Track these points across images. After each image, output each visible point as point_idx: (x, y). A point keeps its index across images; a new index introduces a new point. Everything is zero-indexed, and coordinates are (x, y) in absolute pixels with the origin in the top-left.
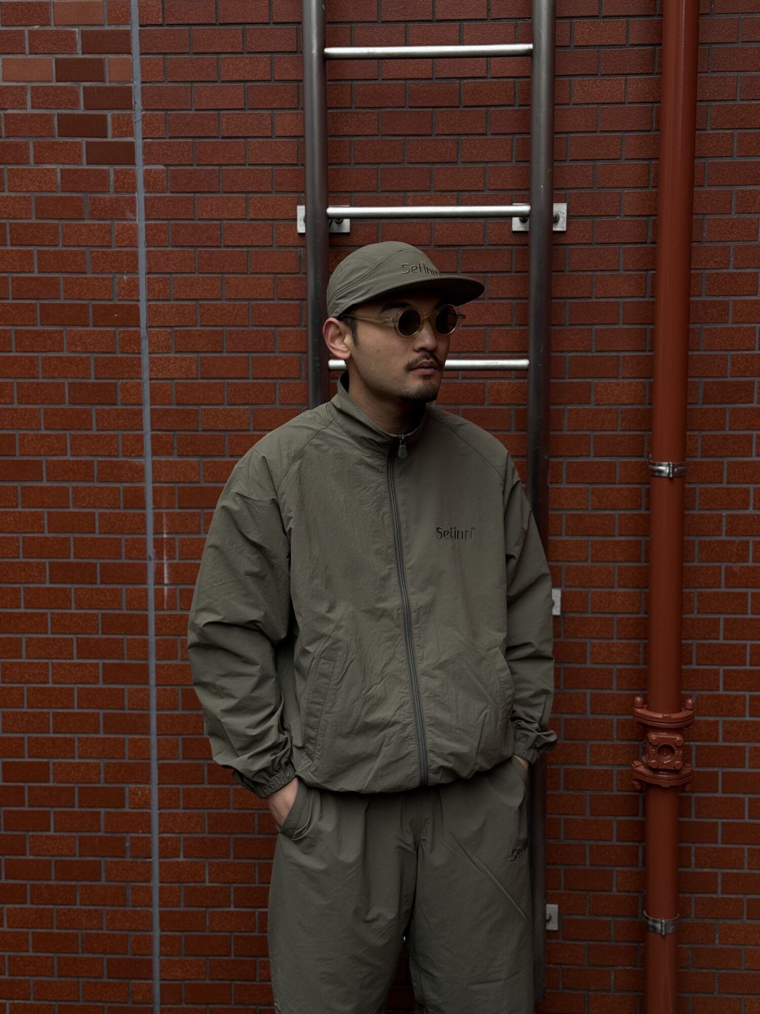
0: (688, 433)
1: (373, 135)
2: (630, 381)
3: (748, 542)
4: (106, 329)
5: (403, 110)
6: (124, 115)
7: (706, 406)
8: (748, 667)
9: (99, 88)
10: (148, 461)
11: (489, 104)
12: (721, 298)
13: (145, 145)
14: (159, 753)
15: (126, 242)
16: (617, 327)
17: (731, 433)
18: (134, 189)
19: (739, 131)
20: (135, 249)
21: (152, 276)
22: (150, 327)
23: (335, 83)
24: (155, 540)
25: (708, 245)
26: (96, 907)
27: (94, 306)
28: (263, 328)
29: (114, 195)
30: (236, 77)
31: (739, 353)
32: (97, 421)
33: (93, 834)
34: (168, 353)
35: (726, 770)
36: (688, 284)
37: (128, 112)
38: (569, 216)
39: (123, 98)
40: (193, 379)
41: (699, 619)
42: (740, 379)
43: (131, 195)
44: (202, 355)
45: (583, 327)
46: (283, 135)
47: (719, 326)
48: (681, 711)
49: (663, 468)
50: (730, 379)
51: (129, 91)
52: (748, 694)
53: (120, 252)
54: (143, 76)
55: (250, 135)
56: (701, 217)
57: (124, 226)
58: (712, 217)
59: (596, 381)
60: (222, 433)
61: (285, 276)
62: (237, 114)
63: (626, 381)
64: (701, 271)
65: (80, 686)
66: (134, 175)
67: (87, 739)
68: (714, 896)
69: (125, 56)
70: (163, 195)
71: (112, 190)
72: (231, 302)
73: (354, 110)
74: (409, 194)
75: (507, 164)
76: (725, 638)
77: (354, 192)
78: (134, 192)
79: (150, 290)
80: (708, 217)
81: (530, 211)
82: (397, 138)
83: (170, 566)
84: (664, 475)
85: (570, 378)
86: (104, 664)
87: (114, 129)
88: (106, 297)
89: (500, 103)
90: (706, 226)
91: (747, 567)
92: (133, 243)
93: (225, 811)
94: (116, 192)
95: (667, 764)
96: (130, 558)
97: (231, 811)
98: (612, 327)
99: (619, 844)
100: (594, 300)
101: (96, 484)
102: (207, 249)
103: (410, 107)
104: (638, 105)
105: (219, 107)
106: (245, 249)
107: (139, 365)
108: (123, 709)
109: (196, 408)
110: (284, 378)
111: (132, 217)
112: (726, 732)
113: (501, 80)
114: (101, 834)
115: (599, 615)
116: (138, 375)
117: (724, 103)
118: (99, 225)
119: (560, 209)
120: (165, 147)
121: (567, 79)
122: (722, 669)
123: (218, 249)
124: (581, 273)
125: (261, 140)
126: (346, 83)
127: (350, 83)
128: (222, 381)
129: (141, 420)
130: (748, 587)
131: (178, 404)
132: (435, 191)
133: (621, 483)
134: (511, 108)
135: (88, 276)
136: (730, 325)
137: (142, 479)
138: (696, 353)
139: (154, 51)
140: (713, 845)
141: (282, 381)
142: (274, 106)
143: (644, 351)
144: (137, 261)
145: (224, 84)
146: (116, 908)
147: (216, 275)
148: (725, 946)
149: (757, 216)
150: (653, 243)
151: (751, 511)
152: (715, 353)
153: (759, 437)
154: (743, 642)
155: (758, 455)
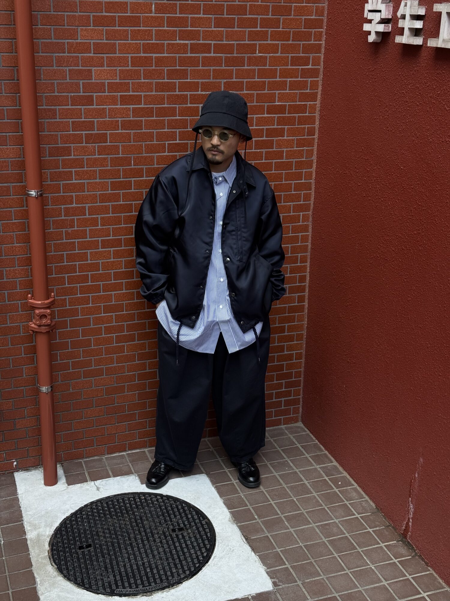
0: (43, 171)
2: (13, 147)
3: (74, 219)
7: (50, 158)
8: (78, 274)
12: (53, 107)
16: (4, 121)
17: (63, 170)
19: (53, 27)
25: (44, 81)
31: (63, 133)
35: (71, 318)
36: (36, 100)
41: (55, 255)
42: (64, 145)
47: (53, 120)
48: (49, 299)
49: (32, 193)
50: (60, 145)
52: (78, 285)
56: (39, 68)
58: (45, 68)
63: (11, 147)
64: (42, 94)
68: (69, 371)
76: (67, 262)
80: (43, 68)
84: (33, 196)
90: (42, 73)
91: (74, 230)
95: (44, 323)
99: (25, 356)
104: (4, 12)
112: (70, 302)
115: (8, 257)
117: (45, 13)
122: (66, 275)
130: (75, 239)
133: (13, 195)
136: (58, 120)
138: (43, 133)
140: (67, 351)
143: (19, 132)
148: (74, 391)
149: (66, 68)
150: (18, 80)
151: (74, 205)
152: (52, 133)
153: (75, 171)
154: (75, 263)
155: (75, 180)
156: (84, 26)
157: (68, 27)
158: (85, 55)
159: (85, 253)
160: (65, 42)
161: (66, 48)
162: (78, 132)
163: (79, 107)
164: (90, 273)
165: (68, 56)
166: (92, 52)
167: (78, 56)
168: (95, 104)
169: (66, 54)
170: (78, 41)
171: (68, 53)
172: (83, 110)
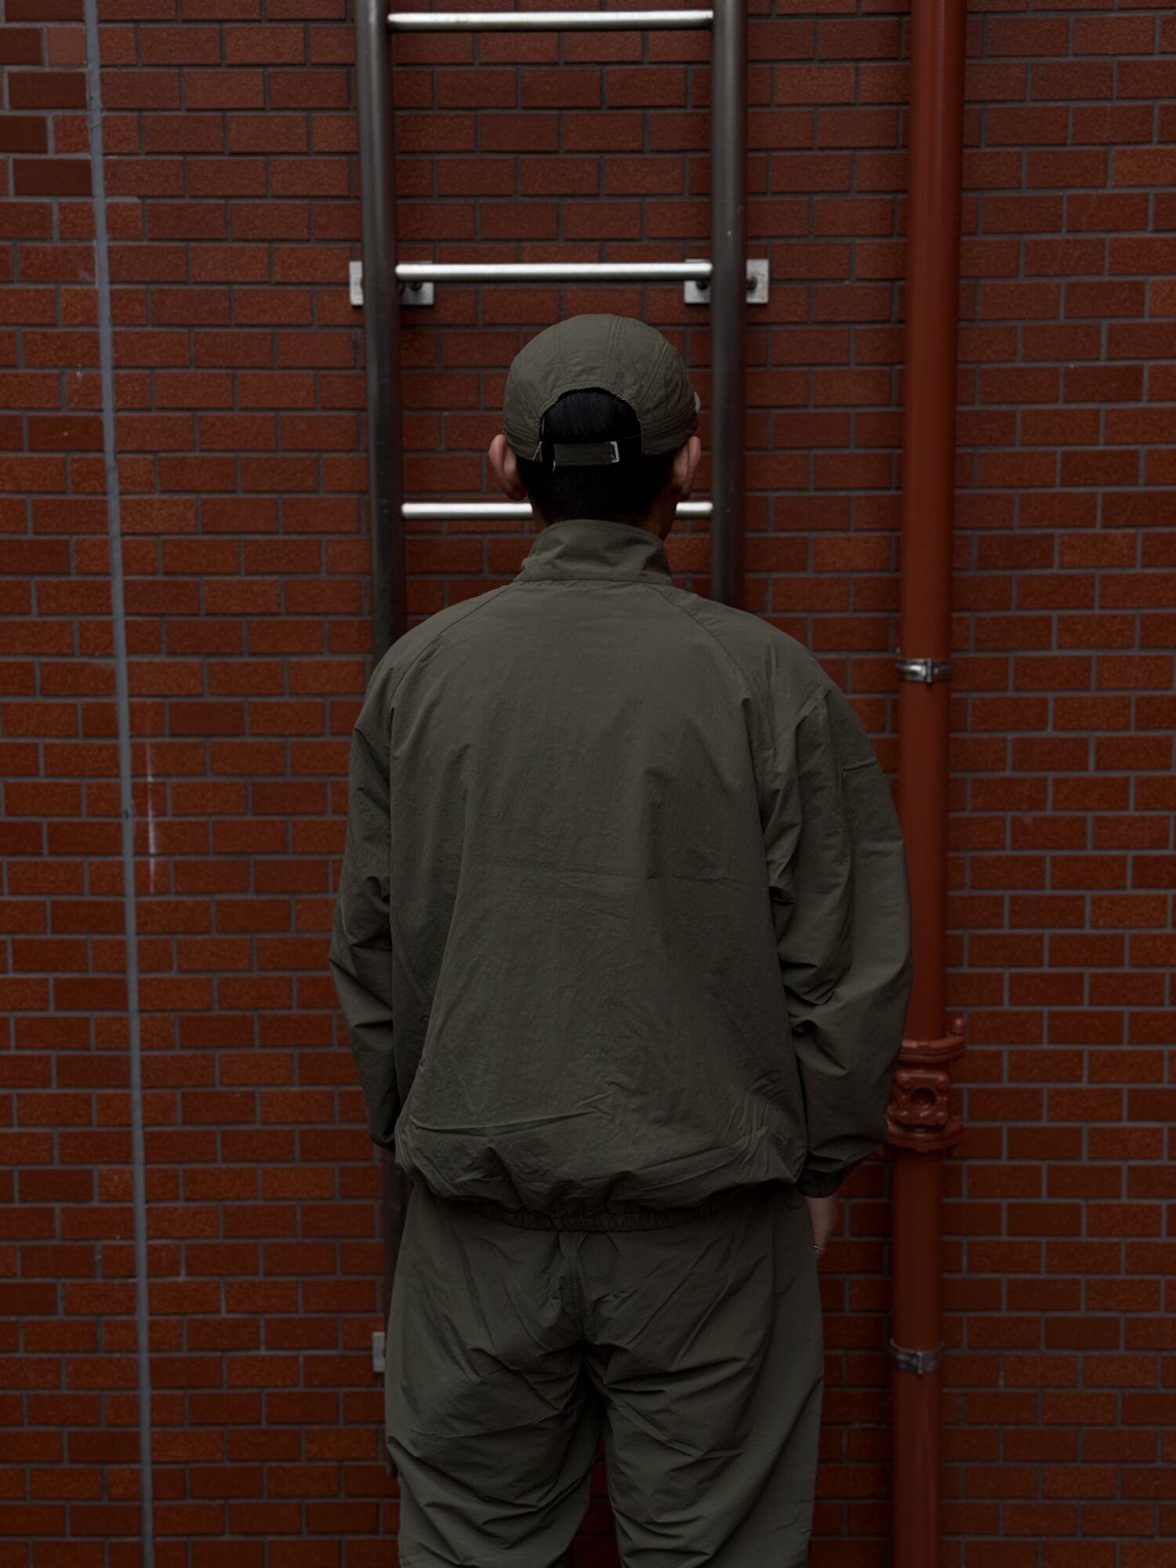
0: (956, 615)
1: (467, 152)
2: (867, 534)
3: (1045, 780)
4: (49, 455)
5: (513, 112)
6: (74, 118)
7: (982, 573)
8: (1046, 969)
9: (33, 75)
10: (121, 663)
11: (646, 103)
12: (1004, 407)
13: (108, 166)
14: (144, 1116)
15: (80, 319)
16: (846, 451)
17: (1019, 613)
18: (91, 235)
19: (1029, 149)
20: (93, 329)
21: (122, 372)
22: (121, 452)
23: (407, 69)
24: (135, 787)
25: (982, 325)
26: (50, 1355)
27: (32, 419)
28: (299, 455)
29: (60, 244)
30: (250, 59)
31: (1031, 491)
32: (39, 600)
33: (43, 1243)
34: (149, 493)
35: (1013, 1124)
36: (953, 385)
37: (80, 113)
38: (772, 280)
39: (71, 91)
40: (189, 533)
41: (973, 898)
42: (1032, 531)
43: (86, 244)
44: (203, 496)
45: (795, 452)
46: (326, 150)
47: (1000, 450)
48: (944, 1036)
49: (917, 668)
50: (1018, 532)
51: (80, 80)
52: (1046, 1009)
53: (70, 334)
54: (102, 57)
55: (273, 149)
56: (972, 282)
57: (77, 292)
58: (990, 282)
59: (815, 535)
60: (238, 619)
61: (333, 372)
62: (254, 117)
63: (860, 535)
64: (973, 366)
65: (20, 1014)
66: (90, 214)
67: (31, 1096)
68: (996, 1314)
69: (74, 25)
70: (138, 244)
71: (56, 235)
72: (249, 414)
73: (437, 112)
74: (524, 244)
75: (676, 199)
76: (1012, 926)
77: (440, 240)
78: (90, 239)
79: (118, 393)
80: (983, 282)
81: (713, 272)
82: (504, 157)
83: (159, 826)
84: (920, 679)
85: (777, 530)
86: (56, 980)
87: (58, 140)
88: (50, 405)
89: (663, 103)
90: (980, 296)
91: (1045, 818)
92: (91, 320)
93: (250, 1203)
94: (62, 239)
95: (925, 1118)
96: (95, 815)
97: (259, 1203)
98: (838, 452)
99: (853, 1239)
100: (811, 410)
101: (40, 700)
102: (208, 330)
103: (524, 108)
104: (876, 108)
105: (225, 106)
106: (268, 330)
107: (104, 512)
108: (87, 1048)
109: (196, 579)
110: (334, 533)
111: (88, 278)
112: (1013, 1067)
113: (665, 67)
114: (55, 1242)
116: (103, 527)
117: (1006, 106)
118: (36, 291)
119: (759, 269)
120: (139, 167)
121: (765, 66)
122: (1007, 973)
123: (226, 330)
124: (791, 369)
125: (291, 158)
126: (425, 68)
127: (430, 69)
128: (236, 537)
129: (109, 598)
130: (1044, 847)
131: (166, 573)
132: (567, 240)
133: (854, 692)
134: (681, 111)
135: (21, 371)
136: (1018, 449)
137: (112, 690)
138: (966, 491)
139: (121, 17)
140: (995, 1238)
141: (329, 537)
142: (311, 104)
143: (888, 488)
144: (98, 348)
145: (231, 70)
146: (80, 1356)
147: (224, 371)
148: (1013, 1390)
149: (1057, 280)
150: (901, 321)
151: (1049, 732)
152: (995, 491)
153: (1061, 619)
154: (1039, 931)
155: (1060, 647)
156: (1129, 143)
157: (1075, 148)
158: (1126, 235)
159: (1076, 898)
160: (1061, 198)
161: (1065, 215)
162: (1081, 490)
163: (1090, 406)
164: (1088, 971)
165: (1067, 242)
166: (1151, 227)
167: (1102, 242)
168: (1145, 397)
169: (1063, 236)
170: (1107, 191)
171: (1069, 231)
172: (1102, 415)
